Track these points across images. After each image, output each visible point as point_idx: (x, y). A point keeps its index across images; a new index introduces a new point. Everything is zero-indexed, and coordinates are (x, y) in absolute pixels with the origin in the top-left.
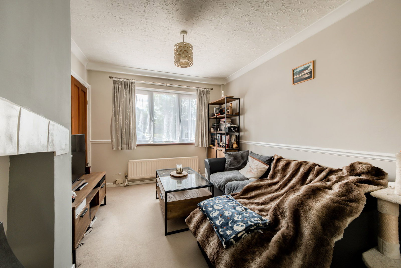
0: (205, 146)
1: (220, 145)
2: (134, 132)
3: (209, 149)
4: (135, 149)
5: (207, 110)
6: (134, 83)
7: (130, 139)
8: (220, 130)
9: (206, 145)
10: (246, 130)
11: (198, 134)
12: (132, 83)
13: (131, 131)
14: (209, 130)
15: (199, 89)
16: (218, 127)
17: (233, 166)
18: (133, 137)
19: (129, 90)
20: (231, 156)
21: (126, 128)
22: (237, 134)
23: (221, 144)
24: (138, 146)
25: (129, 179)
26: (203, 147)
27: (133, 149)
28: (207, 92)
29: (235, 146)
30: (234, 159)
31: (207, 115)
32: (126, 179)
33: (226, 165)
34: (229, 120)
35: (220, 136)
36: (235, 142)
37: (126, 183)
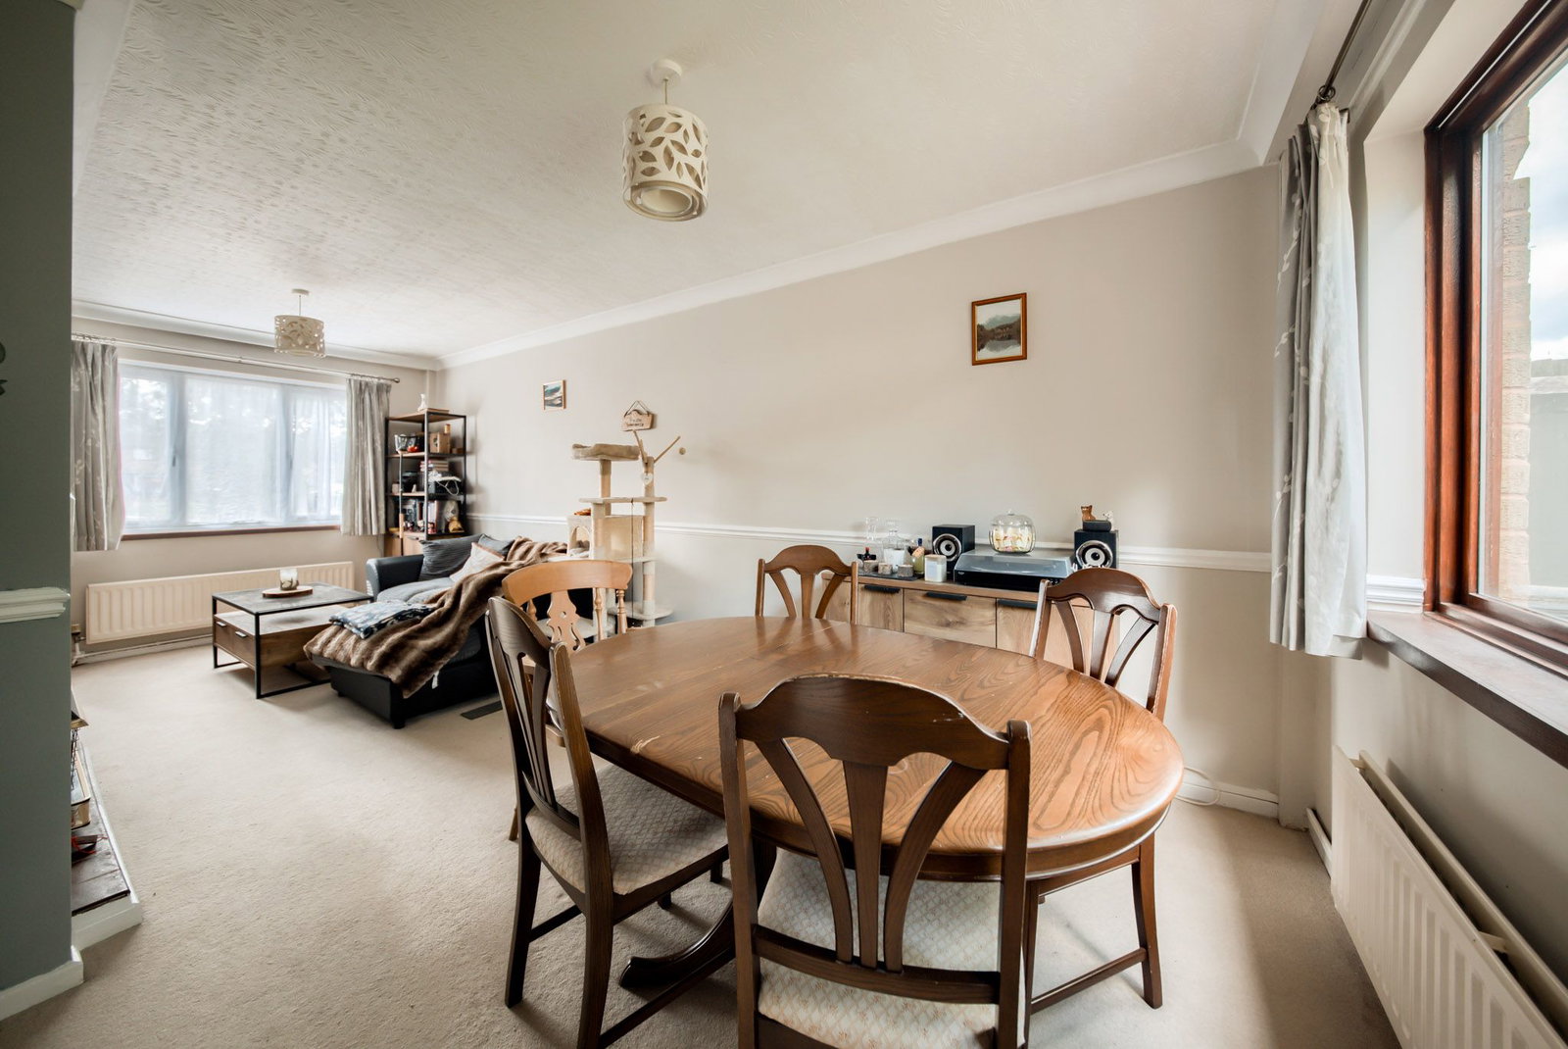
0: (374, 533)
1: (419, 528)
2: (111, 496)
3: (388, 537)
4: (117, 548)
5: (381, 436)
6: (113, 349)
7: (99, 516)
8: (418, 490)
9: (376, 528)
10: (481, 490)
11: (353, 500)
12: (104, 347)
13: (100, 494)
14: (388, 489)
15: (355, 378)
16: (413, 481)
17: (440, 568)
18: (107, 512)
19: (90, 369)
20: (435, 547)
21: (76, 486)
22: (461, 498)
23: (420, 523)
24: (126, 538)
25: (88, 642)
26: (369, 533)
27: (108, 549)
28: (380, 388)
29: (454, 526)
30: (443, 556)
31: (380, 449)
32: (75, 642)
33: (423, 568)
34: (445, 465)
35: (418, 505)
36: (455, 518)
37: (77, 657)
